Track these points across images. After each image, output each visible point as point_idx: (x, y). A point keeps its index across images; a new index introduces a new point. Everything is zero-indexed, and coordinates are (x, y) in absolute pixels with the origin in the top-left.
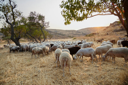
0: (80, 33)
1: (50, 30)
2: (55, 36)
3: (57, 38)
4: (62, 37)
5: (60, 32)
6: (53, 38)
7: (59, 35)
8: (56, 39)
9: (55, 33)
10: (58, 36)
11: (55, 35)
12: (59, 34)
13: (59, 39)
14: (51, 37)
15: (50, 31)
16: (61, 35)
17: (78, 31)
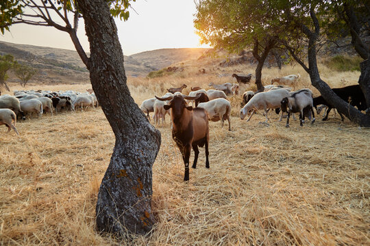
0: (139, 64)
1: (26, 50)
2: (49, 72)
3: (57, 78)
4: (76, 76)
5: (66, 58)
6: (41, 80)
7: (65, 70)
8: (53, 82)
9: (46, 61)
10: (62, 74)
11: (50, 68)
12: (64, 66)
13: (66, 84)
14: (26, 76)
15: (27, 53)
16: (71, 71)
17: (131, 57)
